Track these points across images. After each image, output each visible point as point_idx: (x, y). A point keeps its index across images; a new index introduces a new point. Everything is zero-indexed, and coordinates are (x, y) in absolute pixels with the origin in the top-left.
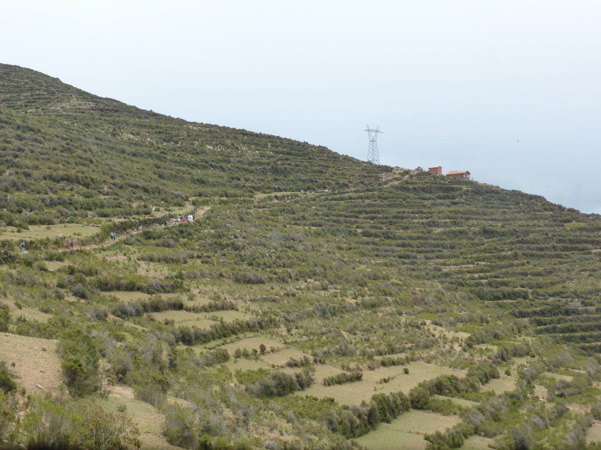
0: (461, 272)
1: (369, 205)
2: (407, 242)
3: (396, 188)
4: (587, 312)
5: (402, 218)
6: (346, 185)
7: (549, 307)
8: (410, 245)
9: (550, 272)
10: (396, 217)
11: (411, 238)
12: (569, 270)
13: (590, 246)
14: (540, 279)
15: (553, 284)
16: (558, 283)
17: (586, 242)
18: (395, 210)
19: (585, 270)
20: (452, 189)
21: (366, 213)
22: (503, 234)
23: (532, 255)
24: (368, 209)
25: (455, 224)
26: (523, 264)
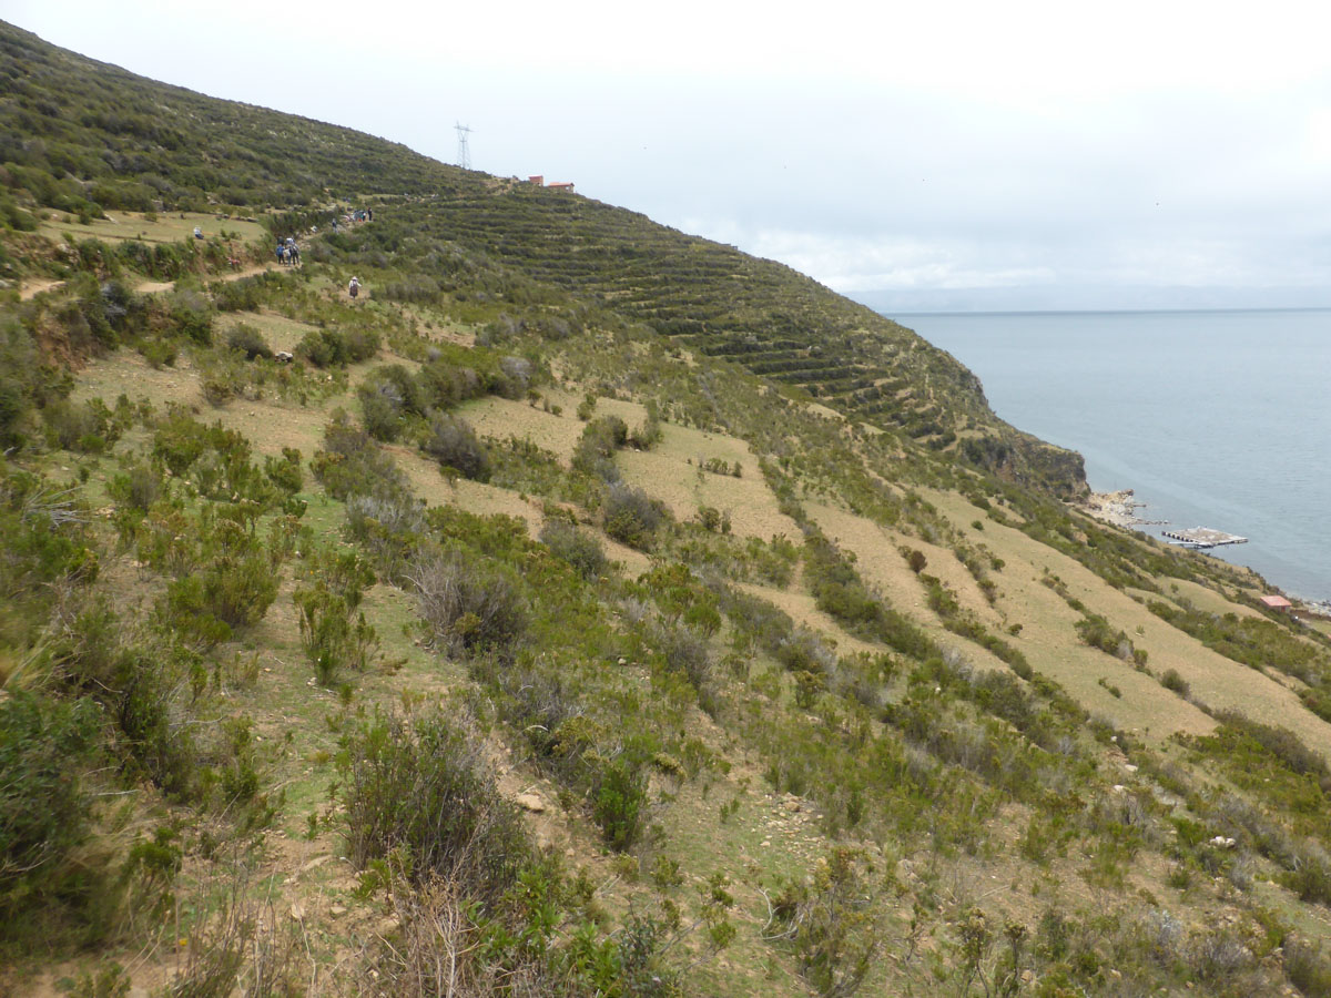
0: (624, 300)
1: (491, 216)
2: (551, 261)
3: (508, 197)
4: (766, 347)
5: (534, 233)
6: (453, 191)
7: (730, 343)
8: (555, 266)
9: (708, 301)
10: (527, 232)
11: (552, 257)
12: (725, 299)
13: (727, 271)
14: (704, 309)
16: (721, 313)
18: (522, 223)
19: (740, 298)
20: (565, 202)
21: (491, 225)
22: (641, 256)
23: (681, 281)
24: (493, 221)
25: (589, 241)
26: (677, 291)
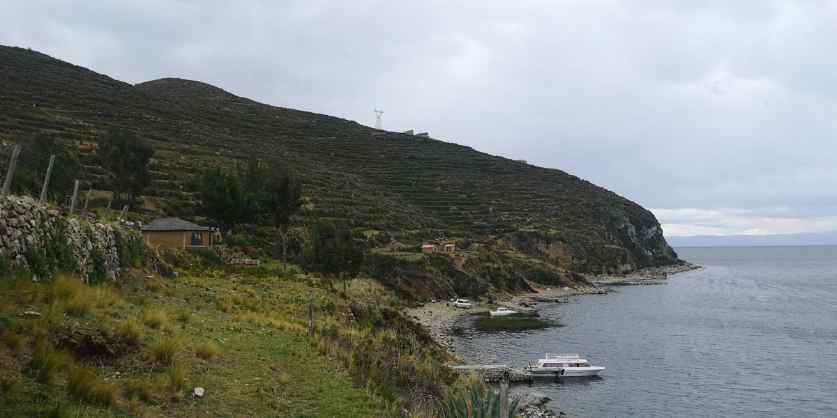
0: (379, 173)
3: (378, 139)
4: (442, 193)
7: (420, 190)
11: (364, 158)
12: (447, 176)
14: (427, 179)
15: (432, 181)
17: (471, 164)
22: (423, 159)
23: (431, 169)
25: (397, 154)
26: (422, 172)
